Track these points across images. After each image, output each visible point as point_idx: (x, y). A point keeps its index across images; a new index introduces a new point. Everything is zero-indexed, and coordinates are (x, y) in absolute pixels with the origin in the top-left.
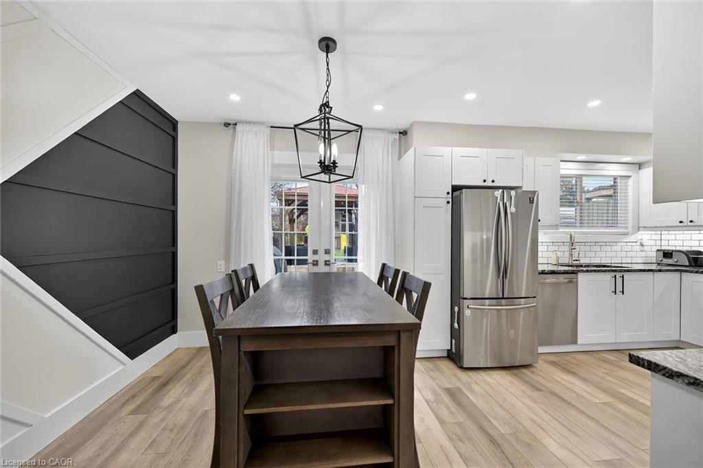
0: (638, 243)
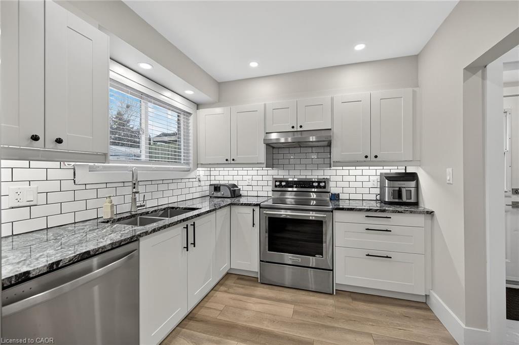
0: (197, 179)
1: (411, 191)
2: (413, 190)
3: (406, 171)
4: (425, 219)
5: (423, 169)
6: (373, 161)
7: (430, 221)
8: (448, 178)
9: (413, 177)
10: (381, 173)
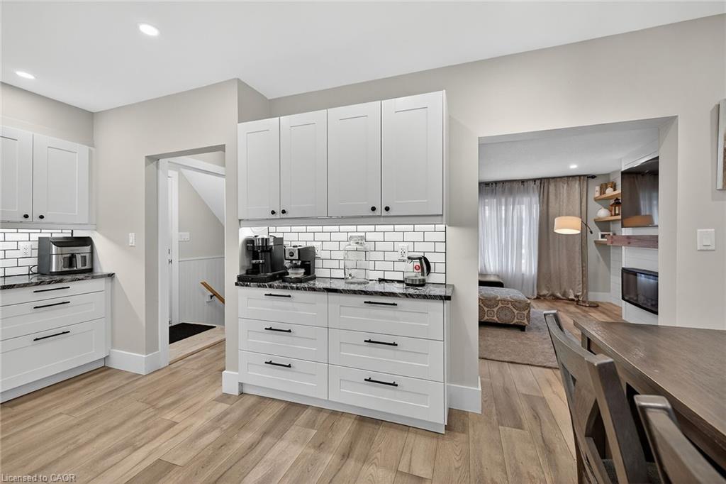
1: (85, 257)
2: (88, 255)
3: (72, 235)
4: (106, 282)
5: (100, 233)
6: (37, 223)
7: (110, 284)
8: (131, 242)
9: (86, 241)
10: (39, 238)
